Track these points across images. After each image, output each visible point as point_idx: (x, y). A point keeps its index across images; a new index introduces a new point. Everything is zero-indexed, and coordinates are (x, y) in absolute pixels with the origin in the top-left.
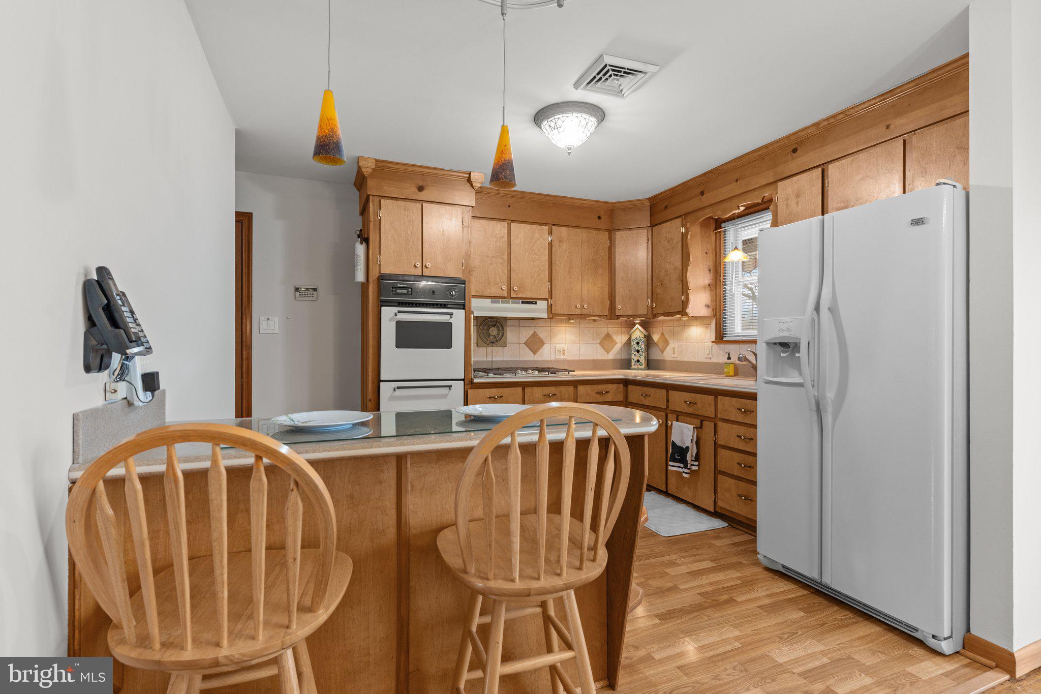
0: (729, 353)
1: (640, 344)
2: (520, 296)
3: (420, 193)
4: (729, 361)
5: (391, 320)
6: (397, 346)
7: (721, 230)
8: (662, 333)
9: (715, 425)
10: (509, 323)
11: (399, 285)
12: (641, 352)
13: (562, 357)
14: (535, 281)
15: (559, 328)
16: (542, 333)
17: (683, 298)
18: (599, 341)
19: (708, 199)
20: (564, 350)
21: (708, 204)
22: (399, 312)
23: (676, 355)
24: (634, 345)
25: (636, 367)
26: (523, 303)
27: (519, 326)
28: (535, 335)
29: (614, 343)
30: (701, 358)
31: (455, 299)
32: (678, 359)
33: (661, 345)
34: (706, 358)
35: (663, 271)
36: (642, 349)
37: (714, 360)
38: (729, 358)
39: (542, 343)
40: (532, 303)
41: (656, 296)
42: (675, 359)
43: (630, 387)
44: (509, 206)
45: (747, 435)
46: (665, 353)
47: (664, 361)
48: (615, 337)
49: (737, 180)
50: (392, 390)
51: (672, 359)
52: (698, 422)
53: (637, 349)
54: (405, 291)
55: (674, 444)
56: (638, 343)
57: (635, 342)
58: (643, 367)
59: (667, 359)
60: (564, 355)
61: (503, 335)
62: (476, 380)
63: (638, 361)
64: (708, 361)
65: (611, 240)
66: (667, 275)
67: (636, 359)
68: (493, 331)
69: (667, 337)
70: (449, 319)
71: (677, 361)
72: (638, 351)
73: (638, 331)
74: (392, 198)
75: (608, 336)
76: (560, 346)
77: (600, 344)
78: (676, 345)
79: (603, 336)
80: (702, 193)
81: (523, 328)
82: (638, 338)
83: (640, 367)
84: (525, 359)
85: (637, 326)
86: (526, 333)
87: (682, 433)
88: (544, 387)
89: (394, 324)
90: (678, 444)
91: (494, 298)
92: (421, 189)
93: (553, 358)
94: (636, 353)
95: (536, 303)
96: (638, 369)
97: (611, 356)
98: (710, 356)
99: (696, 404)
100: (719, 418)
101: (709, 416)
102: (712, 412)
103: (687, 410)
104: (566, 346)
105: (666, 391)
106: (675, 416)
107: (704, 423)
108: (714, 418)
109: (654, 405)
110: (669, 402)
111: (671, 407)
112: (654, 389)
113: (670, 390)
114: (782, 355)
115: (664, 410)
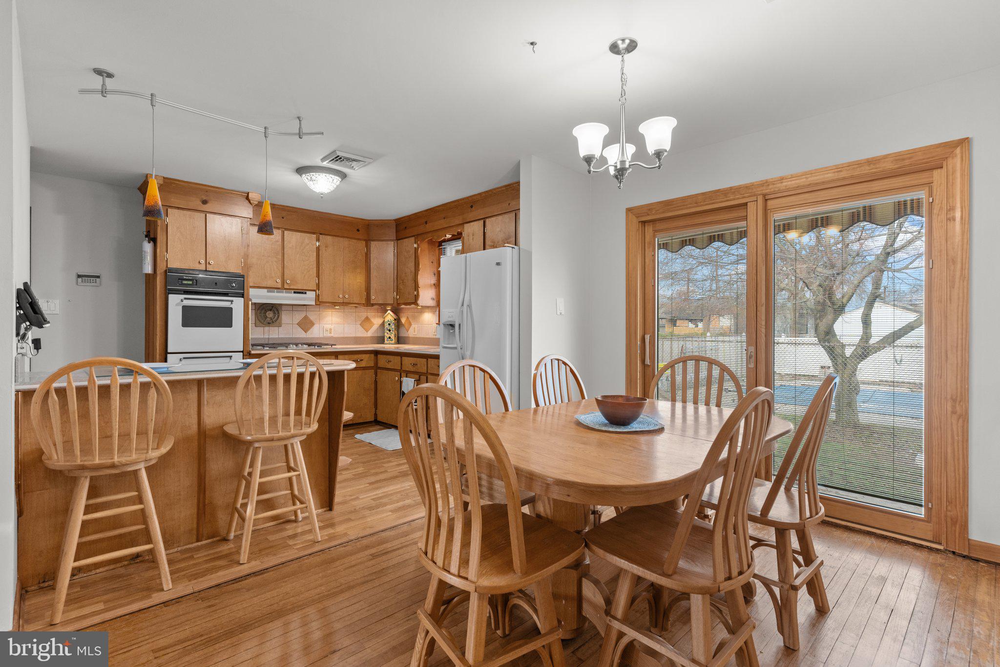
1: (391, 325)
2: (292, 287)
3: (204, 205)
5: (177, 305)
6: (184, 325)
7: (441, 247)
8: (408, 318)
9: (427, 378)
10: (284, 308)
11: (185, 277)
12: (391, 331)
13: (329, 335)
14: (304, 276)
15: (326, 313)
16: (312, 316)
17: (415, 293)
18: (360, 322)
19: (429, 227)
20: (331, 329)
21: (429, 231)
22: (185, 299)
23: (416, 333)
24: (387, 326)
25: (388, 342)
26: (295, 293)
27: (292, 310)
28: (306, 318)
29: (372, 324)
30: (430, 335)
31: (234, 290)
32: (417, 336)
33: (406, 326)
34: (432, 335)
35: (404, 273)
36: (393, 329)
37: (437, 336)
39: (312, 324)
40: (302, 293)
41: (399, 291)
42: (415, 336)
43: (379, 356)
44: (283, 218)
46: (409, 331)
47: (408, 337)
48: (372, 320)
49: (444, 218)
50: (179, 360)
51: (413, 336)
52: (417, 377)
53: (389, 329)
54: (191, 282)
56: (389, 324)
57: (387, 324)
58: (393, 342)
59: (410, 336)
60: (330, 333)
61: (278, 316)
62: (253, 352)
63: (390, 338)
65: (368, 246)
66: (406, 276)
67: (388, 336)
68: (270, 314)
69: (410, 320)
70: (230, 305)
71: (417, 338)
72: (390, 331)
73: (389, 315)
74: (178, 208)
75: (367, 319)
76: (328, 326)
77: (360, 325)
78: (416, 326)
79: (363, 318)
80: (426, 223)
81: (296, 312)
82: (390, 320)
83: (391, 342)
84: (298, 336)
85: (389, 312)
86: (298, 317)
87: (408, 384)
89: (180, 308)
90: (405, 392)
91: (270, 289)
92: (205, 202)
93: (321, 336)
94: (388, 332)
95: (306, 293)
96: (390, 344)
97: (370, 334)
99: (417, 365)
100: (429, 373)
101: (423, 372)
102: (425, 369)
103: (412, 369)
104: (333, 326)
105: (400, 357)
106: (404, 374)
107: (421, 377)
108: (426, 373)
109: (394, 367)
110: (402, 365)
111: (403, 369)
112: (394, 357)
113: (403, 356)
114: (451, 331)
115: (399, 371)
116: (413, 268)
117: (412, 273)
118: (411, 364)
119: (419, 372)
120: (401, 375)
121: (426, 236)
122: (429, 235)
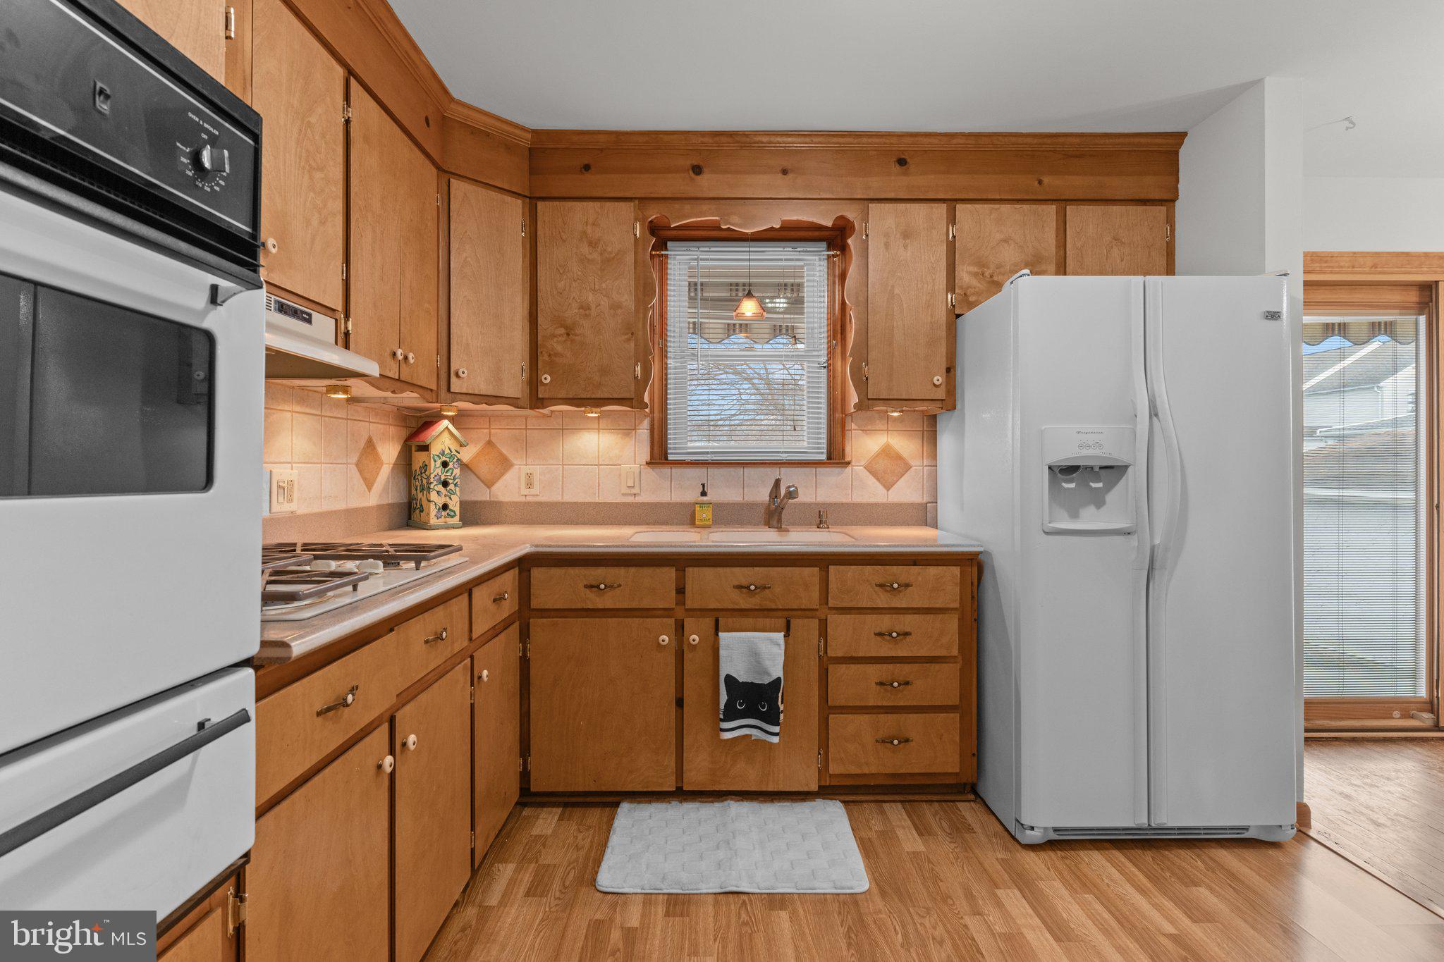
0: (703, 485)
1: (451, 466)
2: (277, 278)
4: (705, 498)
7: (662, 253)
8: (490, 443)
9: (823, 624)
12: (451, 487)
13: (285, 508)
14: (312, 239)
18: (354, 459)
19: (708, 183)
20: (291, 485)
21: (711, 195)
23: (535, 490)
24: (436, 470)
25: (441, 522)
26: (280, 309)
29: (378, 461)
30: (611, 494)
32: (543, 498)
33: (484, 469)
34: (624, 495)
35: (575, 305)
36: (454, 479)
37: (645, 498)
38: (704, 494)
41: (546, 358)
42: (529, 499)
43: (542, 573)
45: (897, 630)
46: (495, 488)
48: (378, 448)
49: (785, 172)
51: (523, 499)
52: (782, 622)
53: (443, 478)
55: (730, 680)
56: (445, 464)
57: (439, 463)
58: (456, 520)
59: (505, 498)
63: (445, 507)
64: (630, 499)
65: (445, 194)
66: (587, 316)
67: (440, 503)
69: (505, 451)
70: (204, 314)
71: (540, 504)
72: (445, 484)
73: (446, 434)
75: (370, 445)
77: (357, 465)
78: (537, 470)
79: (362, 443)
80: (697, 170)
82: (447, 451)
83: (450, 521)
85: (445, 423)
87: (755, 655)
88: (426, 615)
90: (742, 678)
94: (440, 488)
95: (311, 320)
96: (447, 527)
97: (374, 498)
98: (636, 490)
99: (769, 588)
100: (830, 609)
101: (803, 607)
102: (812, 598)
103: (744, 602)
104: (295, 471)
105: (673, 570)
106: (708, 623)
107: (794, 622)
108: (817, 610)
109: (634, 605)
110: (684, 593)
111: (689, 605)
112: (632, 570)
113: (688, 567)
114: (1065, 485)
115: (667, 612)
116: (626, 297)
117: (620, 311)
118: (740, 587)
119: (781, 608)
120: (680, 628)
121: (687, 207)
122: (705, 207)
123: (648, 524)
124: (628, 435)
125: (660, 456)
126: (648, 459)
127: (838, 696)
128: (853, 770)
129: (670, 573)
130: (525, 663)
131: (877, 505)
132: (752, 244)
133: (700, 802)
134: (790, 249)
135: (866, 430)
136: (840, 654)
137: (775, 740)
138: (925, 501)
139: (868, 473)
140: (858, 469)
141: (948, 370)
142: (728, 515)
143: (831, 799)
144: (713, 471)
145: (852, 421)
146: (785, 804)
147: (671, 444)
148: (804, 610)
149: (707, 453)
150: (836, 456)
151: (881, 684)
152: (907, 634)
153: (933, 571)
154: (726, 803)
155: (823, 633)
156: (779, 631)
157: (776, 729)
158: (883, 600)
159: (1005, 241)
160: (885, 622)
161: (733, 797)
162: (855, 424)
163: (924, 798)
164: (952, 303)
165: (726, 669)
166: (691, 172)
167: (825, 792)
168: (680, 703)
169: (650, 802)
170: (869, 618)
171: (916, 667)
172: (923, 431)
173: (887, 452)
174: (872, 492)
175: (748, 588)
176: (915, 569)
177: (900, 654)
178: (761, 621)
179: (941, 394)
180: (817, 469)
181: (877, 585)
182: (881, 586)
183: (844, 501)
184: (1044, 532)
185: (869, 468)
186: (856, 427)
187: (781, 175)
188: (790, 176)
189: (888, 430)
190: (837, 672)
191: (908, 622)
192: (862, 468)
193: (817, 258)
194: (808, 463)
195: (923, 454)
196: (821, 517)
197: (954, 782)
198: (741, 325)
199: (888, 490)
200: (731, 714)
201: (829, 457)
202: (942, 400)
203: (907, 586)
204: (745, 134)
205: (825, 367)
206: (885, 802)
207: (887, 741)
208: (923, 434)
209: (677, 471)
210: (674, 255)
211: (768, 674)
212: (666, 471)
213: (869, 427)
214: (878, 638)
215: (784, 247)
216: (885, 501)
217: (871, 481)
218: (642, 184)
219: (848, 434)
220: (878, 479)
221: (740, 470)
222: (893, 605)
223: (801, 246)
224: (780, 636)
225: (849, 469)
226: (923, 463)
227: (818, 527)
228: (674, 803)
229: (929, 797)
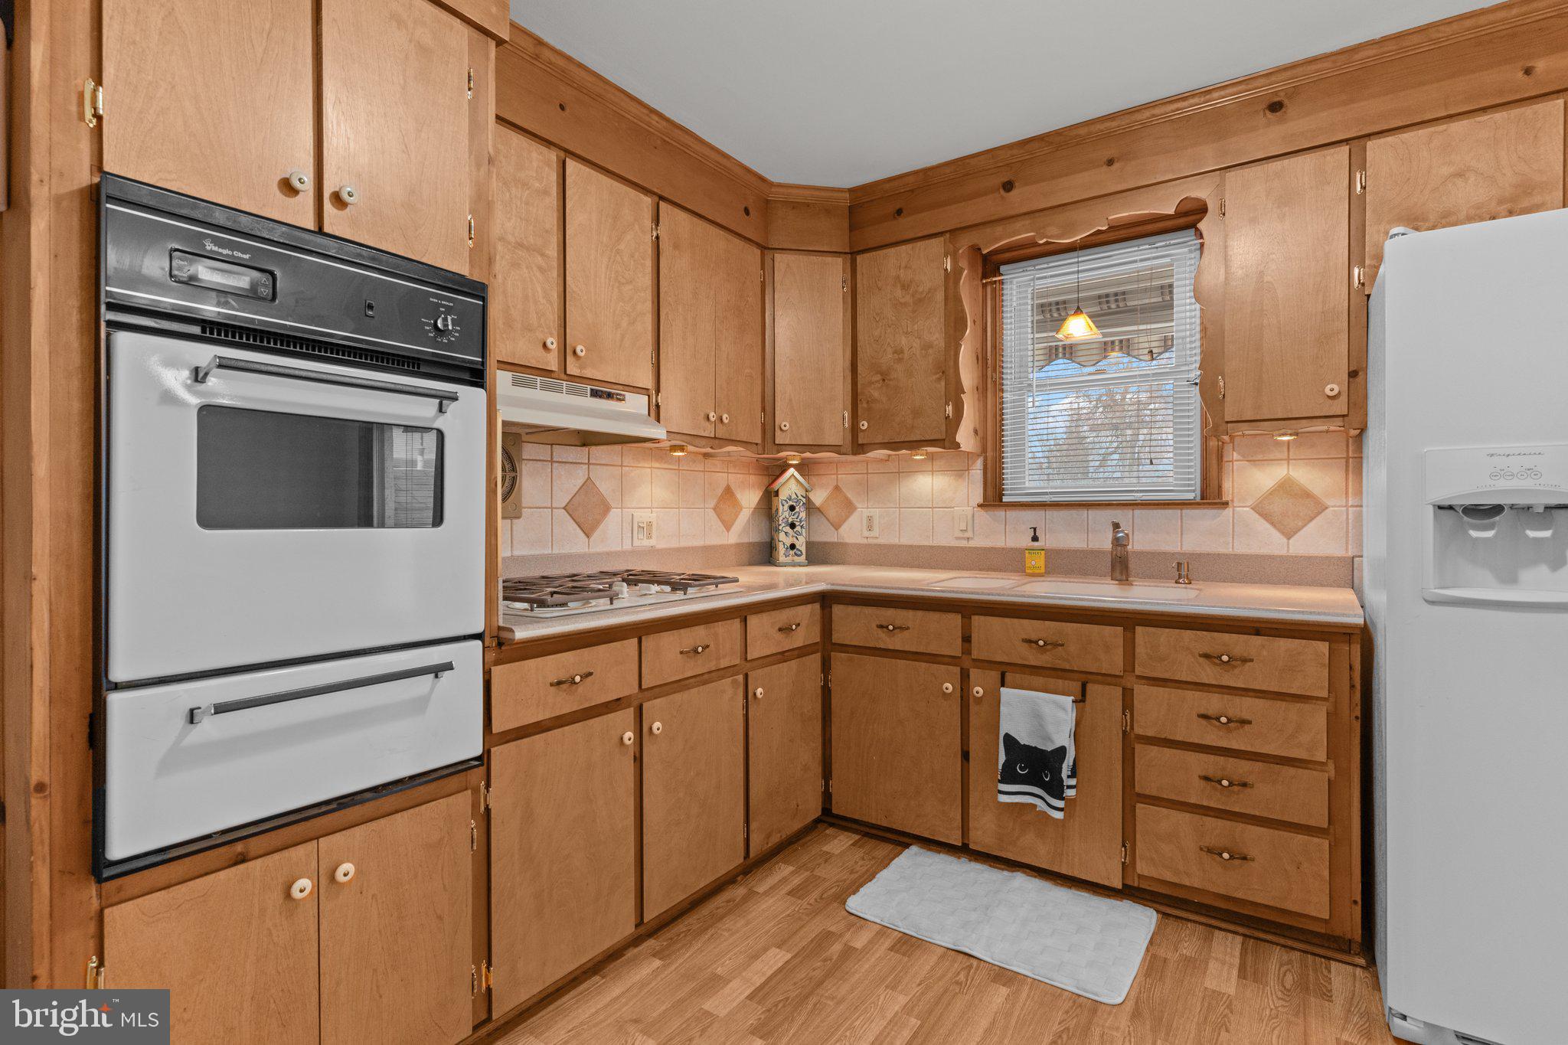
0: (1035, 529)
1: (797, 509)
2: (588, 373)
4: (1036, 544)
5: (169, 393)
6: (206, 520)
7: (994, 279)
8: (837, 488)
9: (1128, 698)
10: (527, 451)
12: (798, 528)
13: (645, 543)
14: (623, 337)
16: (604, 486)
17: (949, 409)
18: (712, 504)
19: (1020, 199)
20: (650, 524)
21: (1025, 210)
22: (224, 365)
23: (875, 533)
24: (783, 513)
25: (789, 560)
26: (595, 394)
27: (552, 461)
28: (588, 488)
29: (737, 506)
30: (945, 539)
31: (449, 346)
32: (882, 541)
33: (832, 512)
34: (958, 538)
35: (890, 350)
36: (801, 521)
37: (978, 542)
38: (1035, 539)
39: (604, 508)
40: (609, 396)
41: (865, 405)
42: (870, 541)
43: (838, 610)
44: (562, 107)
45: (1230, 714)
46: (845, 528)
47: (843, 545)
48: (739, 496)
49: (1110, 162)
50: (181, 720)
51: (865, 541)
52: (1076, 686)
53: (790, 520)
55: (1009, 740)
56: (792, 508)
57: (786, 507)
58: (803, 558)
59: (847, 540)
60: (649, 537)
61: (513, 480)
62: (521, 634)
63: (793, 547)
64: (963, 544)
65: (767, 269)
66: (900, 360)
67: (788, 542)
69: (849, 496)
70: (435, 418)
71: (879, 545)
72: (793, 526)
73: (793, 481)
75: (728, 491)
76: (643, 516)
77: (714, 509)
78: (876, 512)
79: (720, 491)
80: (1008, 186)
81: (560, 467)
82: (794, 496)
83: (797, 559)
84: (567, 550)
85: (792, 471)
86: (567, 483)
87: (1037, 716)
88: (682, 631)
90: (1024, 739)
91: (525, 371)
93: (626, 546)
94: (787, 528)
95: (621, 399)
96: (794, 565)
97: (733, 537)
98: (969, 534)
99: (1062, 645)
100: (1139, 677)
101: (1103, 672)
102: (1114, 662)
103: (1033, 658)
104: (654, 514)
105: (960, 616)
106: (995, 675)
107: (1091, 688)
108: (1121, 677)
109: (921, 649)
110: (970, 642)
111: (975, 654)
112: (920, 613)
113: (974, 614)
114: (1474, 534)
115: (953, 660)
116: (937, 335)
117: (930, 351)
118: (1029, 641)
119: (1075, 669)
120: (965, 676)
121: (999, 229)
122: (1018, 225)
123: (980, 570)
124: (960, 476)
125: (994, 497)
126: (980, 500)
127: (1147, 783)
128: (1169, 876)
129: (955, 620)
130: (826, 692)
131: (1272, 558)
132: (1081, 253)
133: (990, 866)
134: (1147, 247)
135: (1254, 461)
136: (1150, 733)
137: (1059, 815)
138: (1350, 554)
139: (1257, 516)
140: (1242, 510)
141: (1353, 374)
142: (1061, 563)
143: (1145, 905)
144: (1052, 514)
145: (1234, 450)
146: (1083, 894)
147: (1008, 484)
148: (1104, 675)
149: (1046, 494)
150: (1211, 496)
151: (1206, 778)
152: (1244, 722)
153: (1284, 644)
154: (1015, 874)
155: (1128, 704)
156: (1069, 695)
157: (1060, 804)
158: (1208, 674)
159: (1460, 175)
160: (1214, 703)
161: (1028, 871)
162: (1239, 454)
163: (1282, 941)
164: (1359, 280)
165: (1005, 727)
166: (1002, 191)
167: (1131, 892)
168: (966, 756)
169: (939, 852)
170: (1191, 695)
171: (1258, 766)
172: (1347, 459)
173: (1286, 487)
174: (1267, 541)
175: (1036, 642)
176: (1257, 640)
177: (1235, 746)
178: (1051, 682)
179: (1340, 407)
180: (1184, 511)
181: (1200, 656)
182: (1206, 656)
183: (1222, 550)
184: (1426, 601)
185: (1260, 509)
186: (1239, 457)
187: (1105, 168)
188: (1116, 166)
189: (1288, 459)
190: (1146, 755)
191: (1244, 707)
192: (1248, 509)
193: (1186, 250)
194: (1168, 504)
195: (1347, 488)
196: (1182, 570)
197: (1323, 931)
198: (1121, 341)
199: (1289, 539)
200: (1009, 775)
201: (1202, 498)
202: (1343, 416)
203: (1245, 661)
204: (1058, 133)
205: (1196, 384)
206: (1220, 929)
207: (1214, 852)
208: (1347, 462)
209: (1012, 514)
210: (1011, 279)
211: (1050, 739)
212: (1000, 513)
213: (1260, 457)
214: (1204, 722)
215: (1138, 246)
216: (1284, 552)
217: (1263, 526)
218: (952, 217)
219: (1227, 467)
220: (1273, 524)
221: (1084, 513)
222: (1224, 683)
223: (1161, 241)
224: (1068, 700)
225: (1228, 512)
226: (1347, 501)
227: (1176, 583)
228: (963, 859)
229: (1290, 943)
